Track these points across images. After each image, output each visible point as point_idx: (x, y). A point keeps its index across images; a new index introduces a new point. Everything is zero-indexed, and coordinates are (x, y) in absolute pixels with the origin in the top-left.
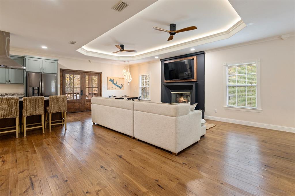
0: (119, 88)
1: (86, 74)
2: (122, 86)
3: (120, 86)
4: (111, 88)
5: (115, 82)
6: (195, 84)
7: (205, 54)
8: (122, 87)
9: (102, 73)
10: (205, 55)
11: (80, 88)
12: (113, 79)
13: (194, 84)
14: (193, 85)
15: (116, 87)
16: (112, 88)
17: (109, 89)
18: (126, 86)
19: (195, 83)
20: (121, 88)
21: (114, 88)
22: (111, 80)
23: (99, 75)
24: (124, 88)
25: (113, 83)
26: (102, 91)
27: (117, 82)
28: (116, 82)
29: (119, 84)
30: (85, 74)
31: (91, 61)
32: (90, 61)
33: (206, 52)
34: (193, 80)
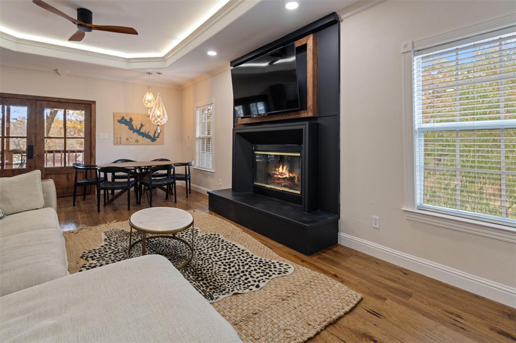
0: (148, 140)
1: (44, 105)
2: (156, 136)
3: (152, 135)
4: (124, 140)
5: (136, 124)
6: (307, 126)
7: (342, 24)
8: (158, 137)
9: (95, 102)
10: (339, 25)
11: (25, 139)
12: (131, 119)
13: (305, 127)
14: (302, 129)
15: (140, 138)
16: (127, 139)
17: (118, 142)
18: (168, 137)
19: (307, 123)
20: (153, 139)
21: (132, 140)
22: (122, 121)
23: (88, 107)
24: (163, 139)
25: (131, 128)
26: (95, 148)
27: (142, 125)
28: (139, 127)
29: (147, 132)
30: (41, 104)
31: (59, 72)
32: (56, 71)
33: (342, 16)
34: (304, 115)
